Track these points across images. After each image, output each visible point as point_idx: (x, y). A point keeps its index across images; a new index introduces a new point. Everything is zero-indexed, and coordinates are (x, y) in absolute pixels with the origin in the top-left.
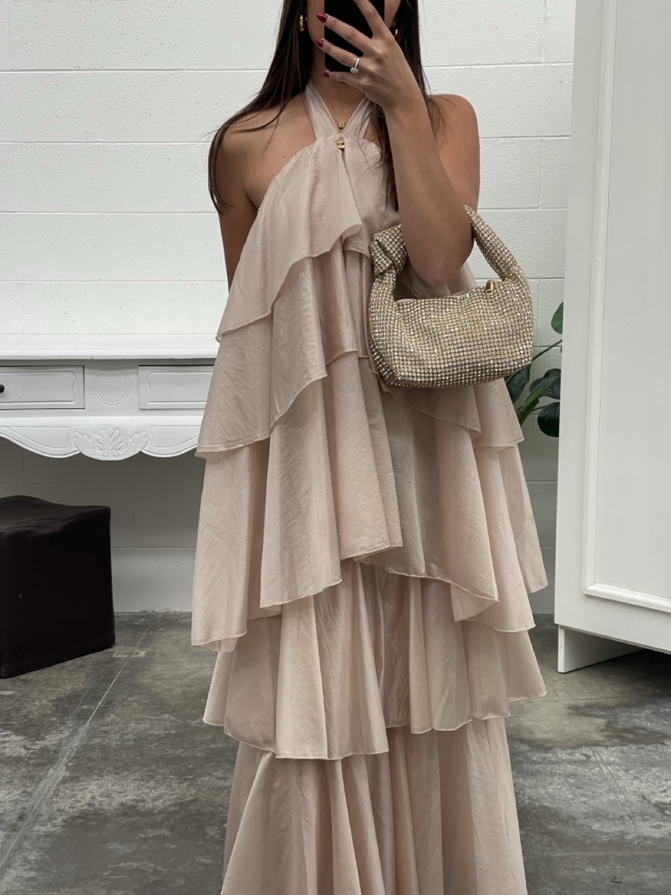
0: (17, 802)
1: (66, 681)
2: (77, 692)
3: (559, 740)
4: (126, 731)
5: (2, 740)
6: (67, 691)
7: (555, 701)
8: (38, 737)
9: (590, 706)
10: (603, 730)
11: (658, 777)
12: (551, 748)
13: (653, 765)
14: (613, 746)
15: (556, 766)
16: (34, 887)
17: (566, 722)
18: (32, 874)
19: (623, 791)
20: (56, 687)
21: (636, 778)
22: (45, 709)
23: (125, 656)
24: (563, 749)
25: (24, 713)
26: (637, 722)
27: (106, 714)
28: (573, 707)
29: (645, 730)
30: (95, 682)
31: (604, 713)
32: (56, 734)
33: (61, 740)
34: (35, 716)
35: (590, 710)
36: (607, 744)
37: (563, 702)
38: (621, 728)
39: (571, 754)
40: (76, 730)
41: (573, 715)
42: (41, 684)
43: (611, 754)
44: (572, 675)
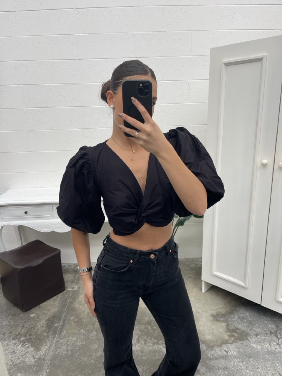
1: (52, 307)
2: (55, 314)
3: (214, 340)
4: (68, 343)
5: (26, 350)
6: (51, 313)
7: (206, 312)
8: (38, 349)
9: (217, 315)
10: (226, 332)
11: (254, 366)
12: (212, 347)
13: (250, 357)
14: (233, 343)
15: (218, 361)
17: (213, 327)
20: (49, 310)
21: (247, 368)
22: (43, 327)
23: (71, 289)
24: (217, 347)
26: (235, 325)
27: (63, 330)
28: (213, 316)
29: (239, 330)
30: (61, 307)
31: (223, 319)
32: (45, 346)
33: (46, 350)
34: (39, 332)
35: (218, 317)
36: (230, 342)
37: (208, 312)
38: (231, 329)
39: (220, 351)
40: (52, 343)
41: (214, 321)
42: (44, 309)
43: (234, 350)
44: (207, 294)
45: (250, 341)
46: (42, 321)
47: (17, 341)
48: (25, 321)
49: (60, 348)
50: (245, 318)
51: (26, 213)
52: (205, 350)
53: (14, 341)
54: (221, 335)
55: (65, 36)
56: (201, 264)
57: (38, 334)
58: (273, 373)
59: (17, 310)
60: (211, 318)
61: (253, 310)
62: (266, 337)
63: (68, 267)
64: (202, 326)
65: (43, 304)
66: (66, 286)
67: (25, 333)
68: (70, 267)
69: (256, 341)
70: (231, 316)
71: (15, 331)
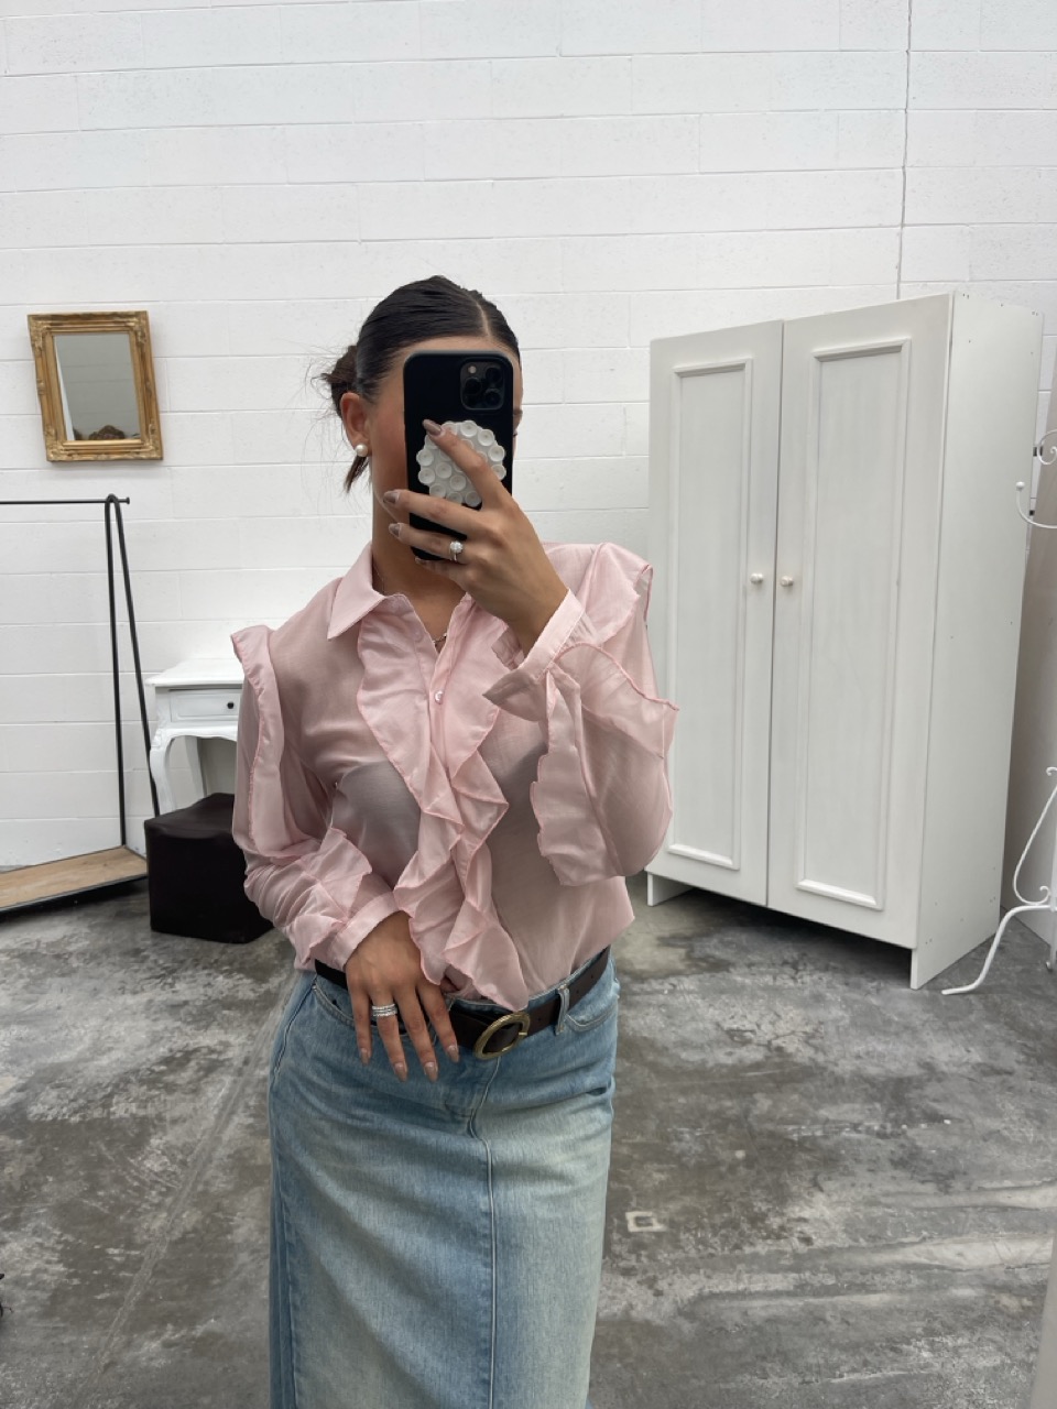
0: (244, 1045)
3: (652, 970)
5: (236, 983)
7: (647, 934)
8: (262, 980)
9: (674, 937)
10: (682, 960)
11: (727, 1004)
12: (646, 979)
13: (722, 993)
14: (692, 975)
15: (651, 997)
16: (251, 1134)
17: (656, 953)
18: (251, 1120)
19: (703, 1020)
21: (710, 1005)
22: (269, 953)
24: (655, 980)
25: (254, 956)
26: (708, 951)
28: (660, 938)
29: (716, 959)
31: (684, 943)
32: (276, 977)
33: (279, 983)
35: (673, 940)
36: (688, 973)
37: (652, 934)
38: (696, 957)
39: (662, 984)
40: (290, 973)
41: (661, 946)
43: (692, 983)
44: (657, 908)
45: (731, 972)
47: (214, 970)
51: (231, 706)
53: (206, 972)
54: (670, 964)
57: (261, 962)
58: (763, 1013)
60: (657, 942)
62: (769, 967)
67: (229, 960)
69: (746, 973)
70: (703, 939)
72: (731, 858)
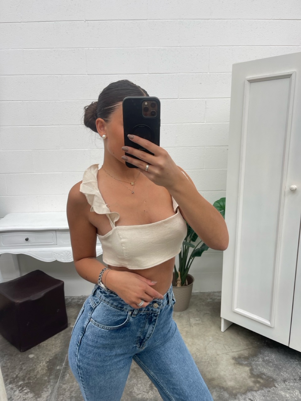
1: (54, 346)
2: (56, 355)
5: (25, 397)
6: (53, 354)
7: (227, 354)
8: (38, 395)
9: (239, 357)
10: (250, 377)
12: (236, 395)
17: (235, 371)
20: (49, 351)
22: (44, 370)
24: (241, 395)
26: (260, 369)
27: (65, 373)
28: (234, 358)
29: (265, 375)
30: (63, 347)
32: (46, 391)
33: (47, 397)
34: (39, 375)
35: (241, 360)
36: (256, 389)
37: (229, 354)
38: (256, 374)
40: (53, 388)
41: (236, 365)
42: (44, 349)
43: (260, 398)
44: (227, 333)
45: (277, 388)
46: (43, 363)
47: (14, 385)
48: (23, 362)
49: (63, 394)
50: (270, 362)
51: (27, 240)
52: (228, 399)
53: (10, 386)
54: (245, 380)
55: (74, 50)
56: (221, 299)
57: (38, 378)
59: (13, 349)
60: (233, 361)
61: (279, 352)
62: (295, 383)
63: (71, 301)
64: (222, 370)
65: (43, 343)
66: (69, 322)
67: (23, 376)
68: (73, 301)
69: (284, 388)
70: (255, 359)
71: (12, 373)
72: (270, 321)
